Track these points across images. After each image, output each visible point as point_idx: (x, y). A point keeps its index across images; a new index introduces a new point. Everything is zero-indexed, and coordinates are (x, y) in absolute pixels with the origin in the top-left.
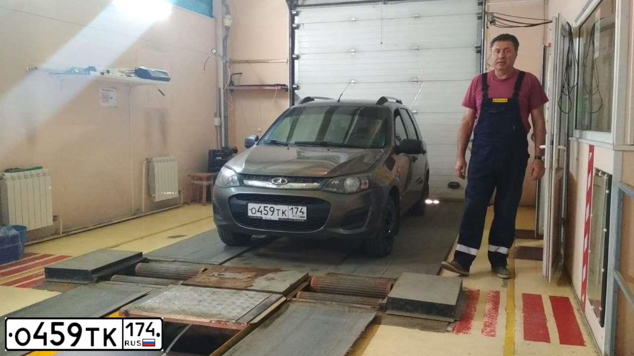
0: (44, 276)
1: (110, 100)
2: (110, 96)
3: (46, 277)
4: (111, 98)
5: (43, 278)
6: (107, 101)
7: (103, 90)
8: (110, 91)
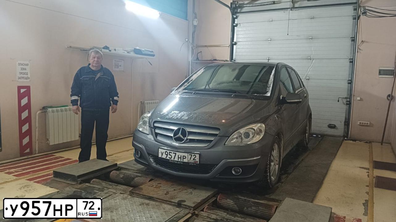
0: (52, 176)
1: (119, 67)
2: (119, 65)
3: (54, 177)
4: (120, 66)
5: (52, 177)
6: (118, 67)
7: (115, 61)
8: (119, 61)
